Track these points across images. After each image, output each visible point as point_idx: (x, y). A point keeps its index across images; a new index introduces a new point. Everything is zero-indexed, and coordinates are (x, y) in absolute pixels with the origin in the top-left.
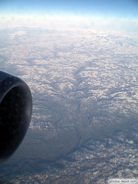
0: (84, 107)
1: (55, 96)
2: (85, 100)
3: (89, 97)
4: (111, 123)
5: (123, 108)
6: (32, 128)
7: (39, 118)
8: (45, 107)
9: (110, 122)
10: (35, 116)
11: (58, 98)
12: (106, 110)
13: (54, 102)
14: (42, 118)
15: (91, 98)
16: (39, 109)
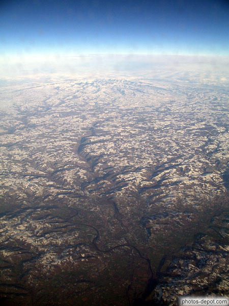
0: (124, 207)
1: (66, 197)
2: (120, 194)
3: (123, 189)
4: (181, 225)
5: (185, 196)
6: (59, 263)
7: (60, 243)
8: (60, 220)
9: (178, 223)
10: (52, 240)
11: (73, 199)
12: (162, 204)
13: (70, 208)
14: (67, 241)
15: (126, 189)
16: (51, 225)
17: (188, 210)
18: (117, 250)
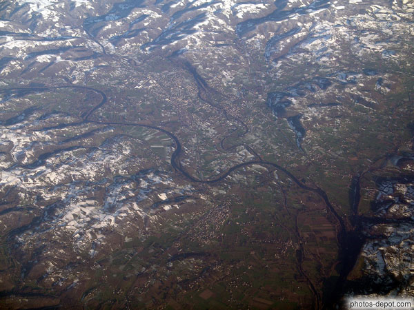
0: (216, 72)
1: (59, 59)
2: (194, 41)
3: (196, 27)
4: (369, 104)
5: (356, 33)
6: (112, 224)
7: (93, 174)
8: (69, 119)
9: (359, 99)
10: (69, 169)
11: (79, 64)
12: (305, 59)
13: (78, 87)
14: (108, 169)
15: (206, 28)
16: (52, 135)
17: (372, 66)
18: (237, 177)
